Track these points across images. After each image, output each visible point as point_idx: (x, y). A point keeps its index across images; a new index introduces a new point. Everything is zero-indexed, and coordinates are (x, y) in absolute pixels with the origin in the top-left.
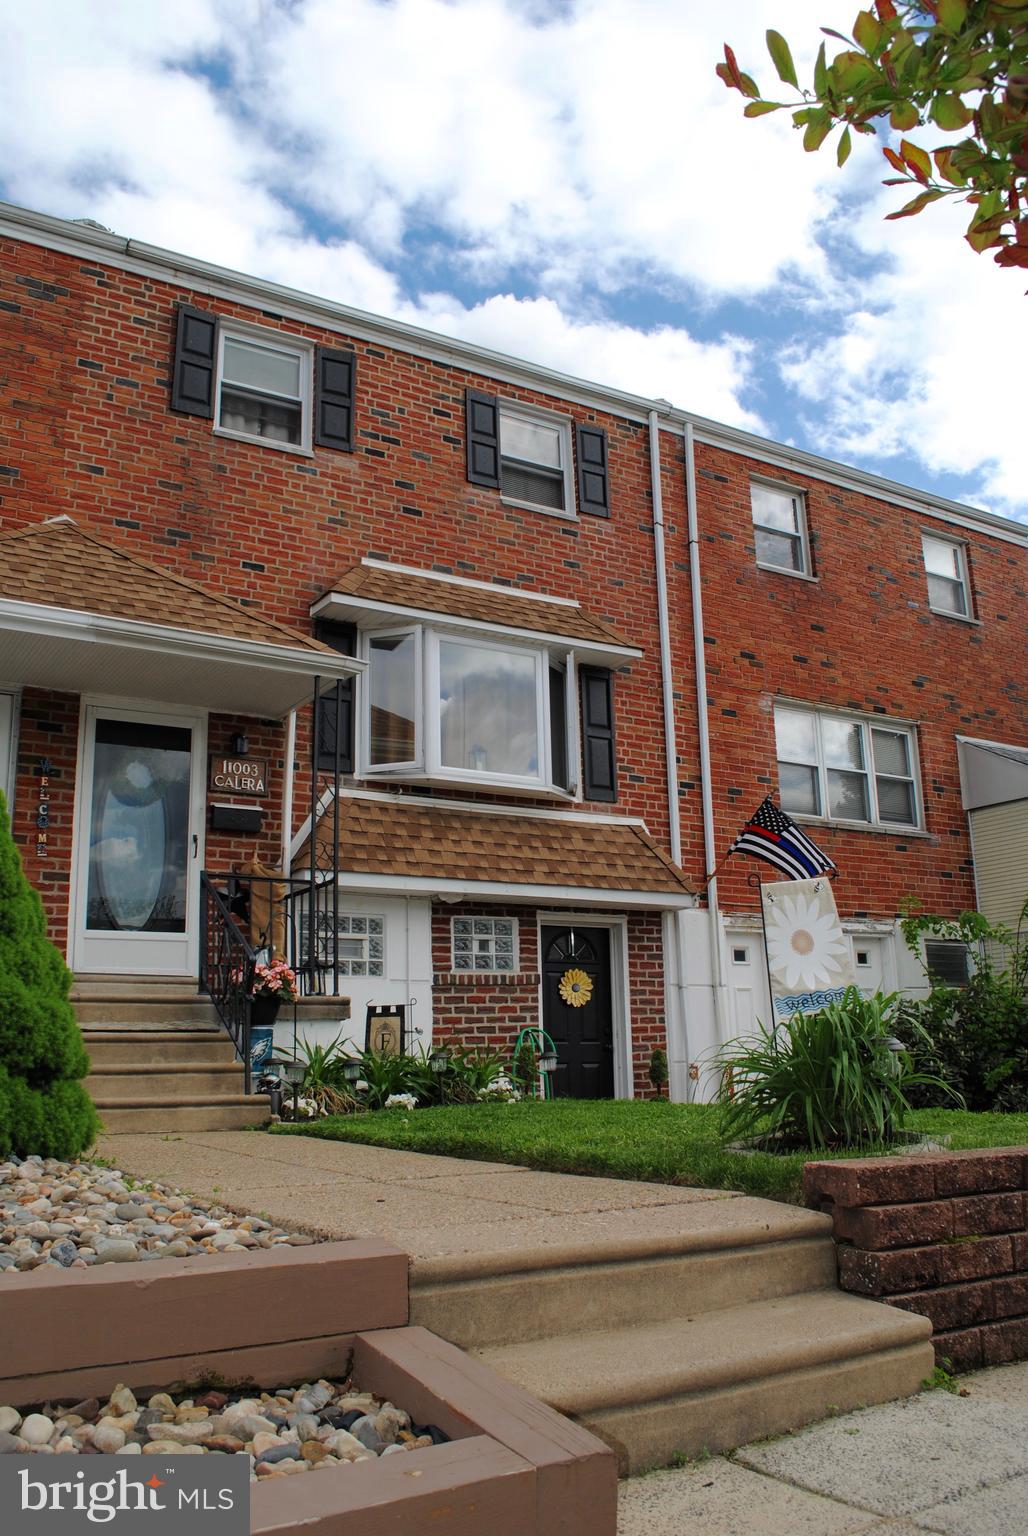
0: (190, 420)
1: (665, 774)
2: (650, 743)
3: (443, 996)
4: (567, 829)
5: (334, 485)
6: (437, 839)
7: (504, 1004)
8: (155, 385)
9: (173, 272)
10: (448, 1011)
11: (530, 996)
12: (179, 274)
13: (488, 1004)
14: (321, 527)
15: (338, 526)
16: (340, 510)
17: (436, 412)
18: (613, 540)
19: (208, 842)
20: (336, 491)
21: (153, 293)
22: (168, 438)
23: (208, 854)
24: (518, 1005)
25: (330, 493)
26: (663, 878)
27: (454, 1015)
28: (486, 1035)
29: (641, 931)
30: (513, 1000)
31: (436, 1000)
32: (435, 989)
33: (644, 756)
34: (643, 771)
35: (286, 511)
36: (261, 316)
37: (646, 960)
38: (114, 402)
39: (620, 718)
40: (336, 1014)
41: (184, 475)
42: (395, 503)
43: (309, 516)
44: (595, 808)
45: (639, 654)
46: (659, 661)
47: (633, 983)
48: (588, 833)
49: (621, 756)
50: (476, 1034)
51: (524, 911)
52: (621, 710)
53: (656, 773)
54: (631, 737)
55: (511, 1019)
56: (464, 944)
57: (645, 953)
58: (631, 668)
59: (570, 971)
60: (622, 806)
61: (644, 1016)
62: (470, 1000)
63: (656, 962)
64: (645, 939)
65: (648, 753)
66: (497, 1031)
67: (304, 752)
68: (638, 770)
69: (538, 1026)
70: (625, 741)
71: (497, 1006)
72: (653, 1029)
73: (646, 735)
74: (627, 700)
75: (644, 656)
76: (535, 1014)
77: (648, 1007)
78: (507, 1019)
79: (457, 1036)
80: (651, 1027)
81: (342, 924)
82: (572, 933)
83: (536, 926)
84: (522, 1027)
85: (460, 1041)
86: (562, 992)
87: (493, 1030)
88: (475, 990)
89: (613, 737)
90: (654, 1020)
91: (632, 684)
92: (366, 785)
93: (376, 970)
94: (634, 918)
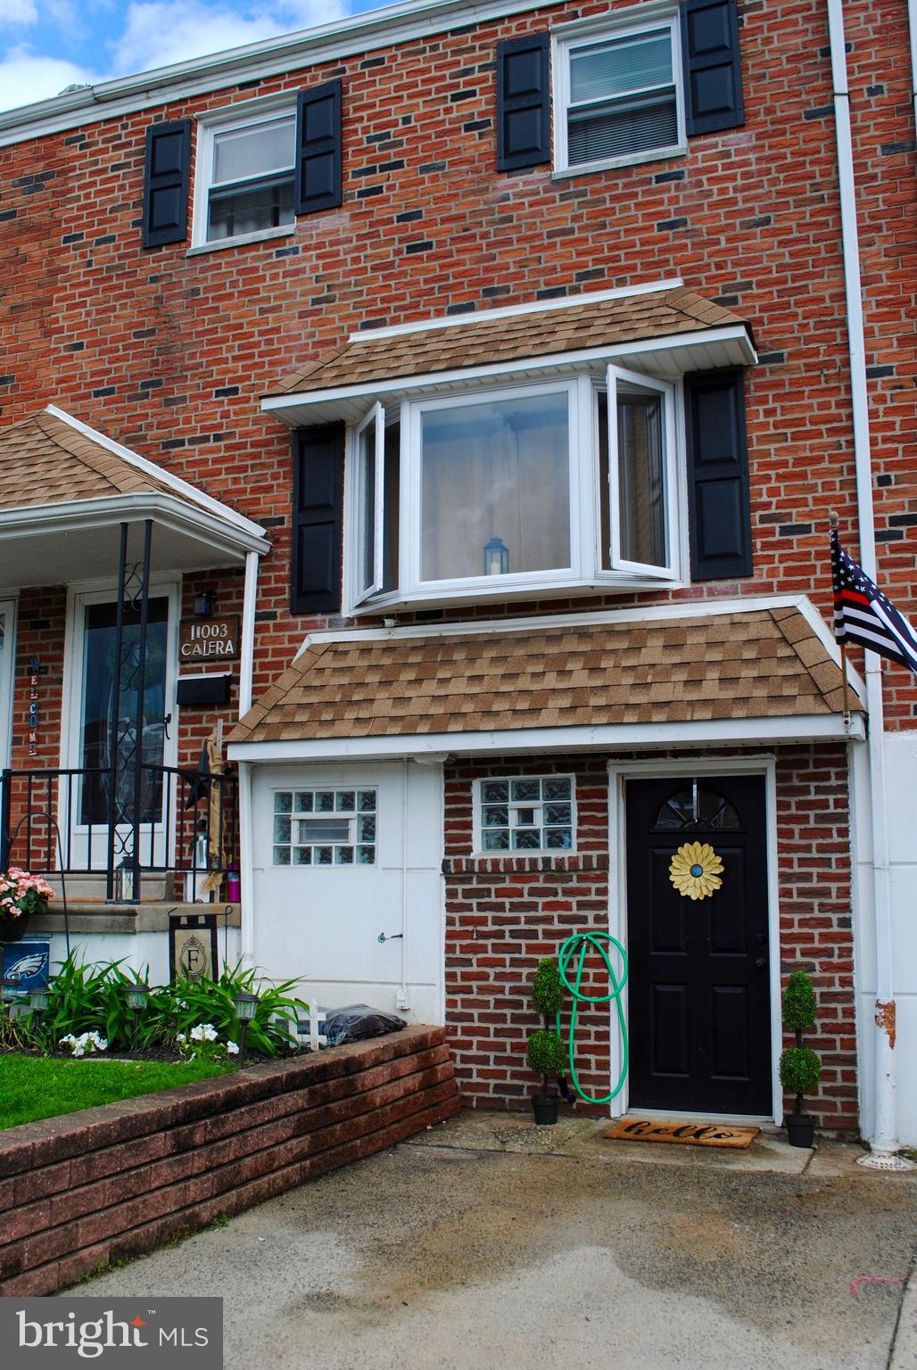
0: (165, 251)
1: (856, 510)
2: (826, 465)
3: (460, 887)
4: (637, 636)
5: (319, 257)
6: (418, 681)
7: (551, 899)
8: (131, 229)
9: (144, 95)
10: (469, 908)
11: (594, 886)
12: (151, 94)
13: (526, 899)
14: (302, 315)
15: (324, 306)
16: (325, 284)
17: (455, 98)
18: (752, 157)
19: (182, 721)
20: (321, 262)
21: (130, 129)
22: (143, 282)
23: (182, 733)
24: (573, 900)
25: (315, 268)
26: (789, 690)
27: (475, 913)
28: (523, 942)
29: (802, 778)
30: (567, 892)
31: (451, 894)
32: (447, 877)
33: (813, 488)
34: (810, 515)
35: (262, 311)
36: (238, 92)
37: (812, 824)
38: (94, 267)
39: (761, 440)
40: (120, 927)
41: (158, 316)
42: (396, 246)
43: (289, 307)
44: (711, 593)
46: (844, 323)
47: (784, 863)
48: (674, 636)
49: (765, 499)
50: (508, 940)
51: (590, 764)
52: (765, 426)
53: (835, 512)
54: (784, 464)
55: (562, 920)
56: (496, 815)
57: (812, 813)
58: (785, 351)
59: (686, 845)
60: (765, 579)
61: (808, 916)
62: (499, 893)
63: (834, 826)
64: (812, 790)
65: (819, 482)
66: (540, 935)
67: (282, 597)
68: (799, 515)
69: (607, 930)
70: (773, 473)
71: (541, 901)
72: (825, 938)
73: (815, 454)
74: (778, 405)
75: (812, 325)
76: (602, 913)
77: (816, 902)
78: (556, 920)
79: (481, 942)
80: (820, 934)
81: (326, 802)
82: (695, 786)
83: (607, 784)
84: (579, 931)
85: (483, 949)
86: (672, 878)
87: (533, 934)
88: (508, 879)
89: (747, 472)
90: (826, 923)
91: (786, 377)
92: (356, 622)
93: (369, 854)
94: (789, 757)
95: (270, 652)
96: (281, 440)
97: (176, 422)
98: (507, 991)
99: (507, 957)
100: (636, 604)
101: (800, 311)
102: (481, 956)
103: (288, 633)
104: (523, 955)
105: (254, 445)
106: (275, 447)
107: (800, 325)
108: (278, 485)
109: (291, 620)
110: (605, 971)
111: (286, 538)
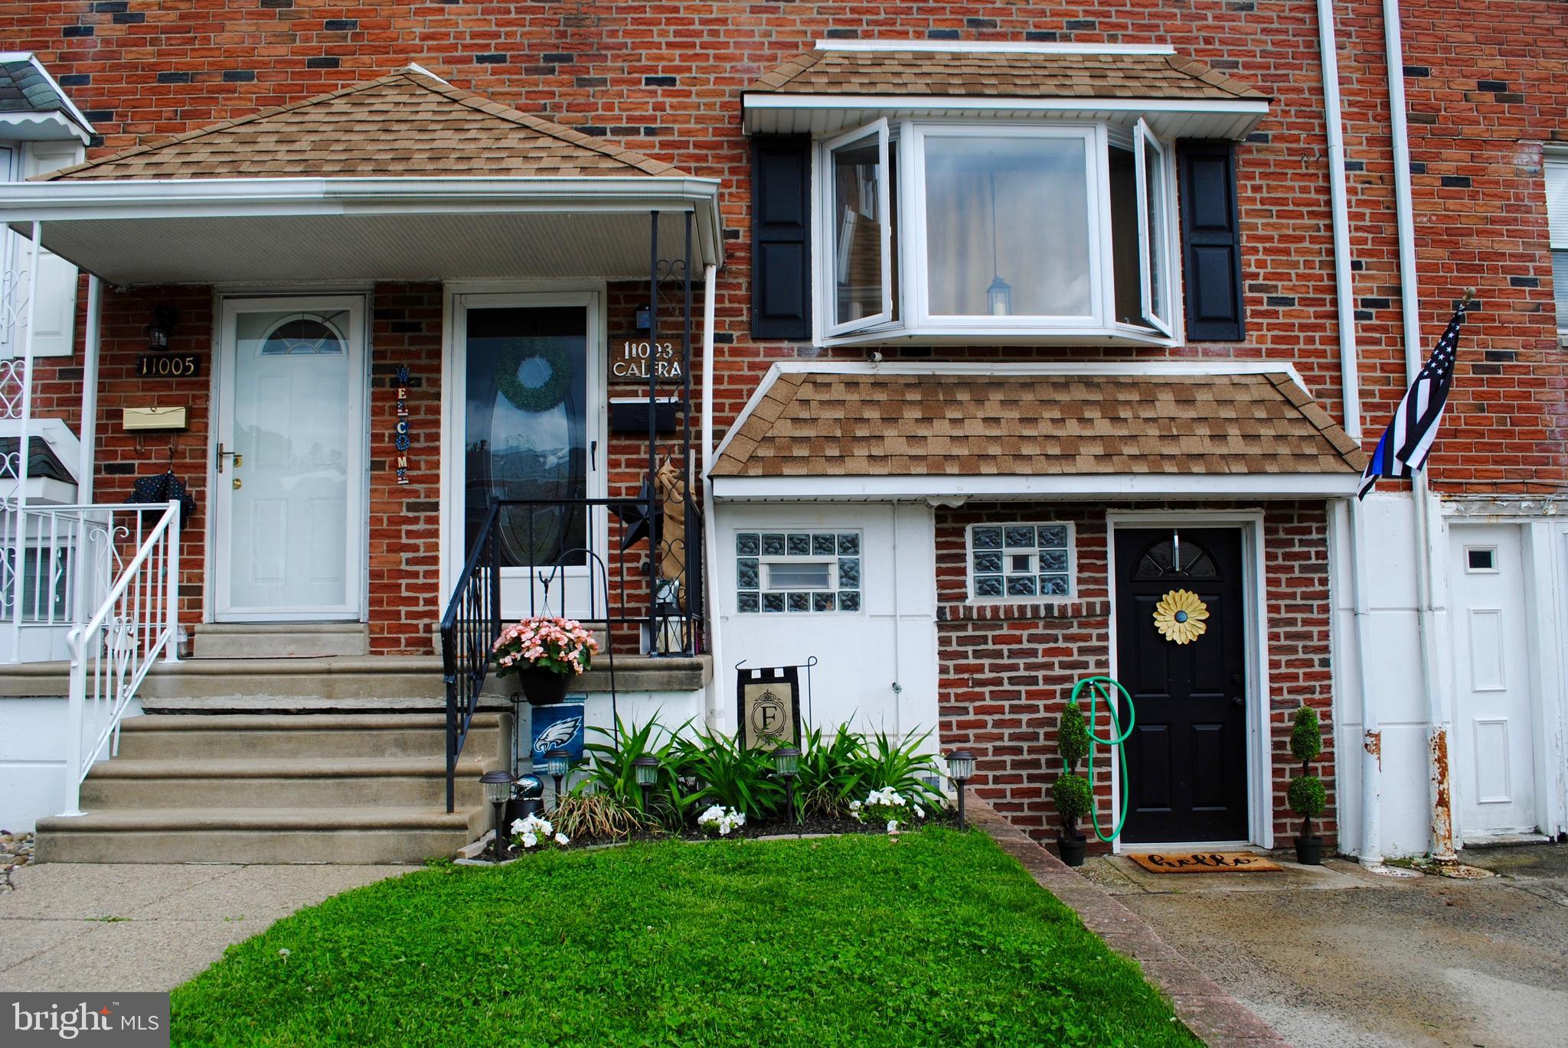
1: (1334, 290)
2: (1306, 244)
3: (954, 635)
4: (1149, 389)
6: (927, 420)
7: (1051, 645)
10: (965, 655)
11: (1095, 632)
13: (1025, 645)
14: (755, 10)
19: (612, 450)
23: (613, 464)
24: (1074, 646)
26: (1310, 450)
27: (971, 661)
28: (1023, 688)
29: (1287, 531)
30: (1066, 638)
31: (944, 641)
32: (942, 624)
33: (1295, 265)
34: (1293, 289)
37: (1297, 574)
39: (1248, 213)
44: (1206, 353)
45: (1263, 108)
46: (1322, 116)
47: (1272, 609)
48: (1184, 391)
49: (1253, 269)
50: (1007, 687)
51: (1089, 511)
52: (1253, 200)
53: (1316, 289)
54: (1270, 239)
55: (1063, 666)
56: (989, 563)
57: (1296, 564)
58: (1270, 133)
59: (1171, 593)
60: (1254, 345)
61: (1293, 657)
62: (997, 640)
63: (1316, 576)
64: (1296, 542)
65: (1302, 259)
66: (1041, 681)
67: (740, 319)
68: (1284, 288)
69: (1107, 675)
70: (1260, 246)
71: (1041, 647)
72: (1308, 676)
73: (1297, 233)
74: (1264, 183)
75: (1293, 112)
76: (1103, 658)
77: (1300, 644)
78: (1057, 666)
79: (977, 689)
80: (1304, 674)
81: (798, 545)
82: (1176, 538)
83: (1106, 532)
84: (1081, 677)
85: (980, 697)
86: (1157, 624)
87: (1033, 681)
88: (1005, 626)
89: (1238, 242)
90: (1309, 663)
91: (1271, 157)
92: (830, 352)
93: (851, 603)
94: (1276, 512)
95: (726, 379)
96: (733, 145)
97: (594, 107)
98: (1006, 738)
99: (1006, 704)
100: (1134, 358)
101: (1282, 97)
102: (978, 704)
103: (746, 360)
104: (1024, 701)
105: (697, 145)
106: (725, 152)
107: (1283, 111)
108: (730, 195)
109: (751, 345)
110: (1107, 714)
111: (742, 254)
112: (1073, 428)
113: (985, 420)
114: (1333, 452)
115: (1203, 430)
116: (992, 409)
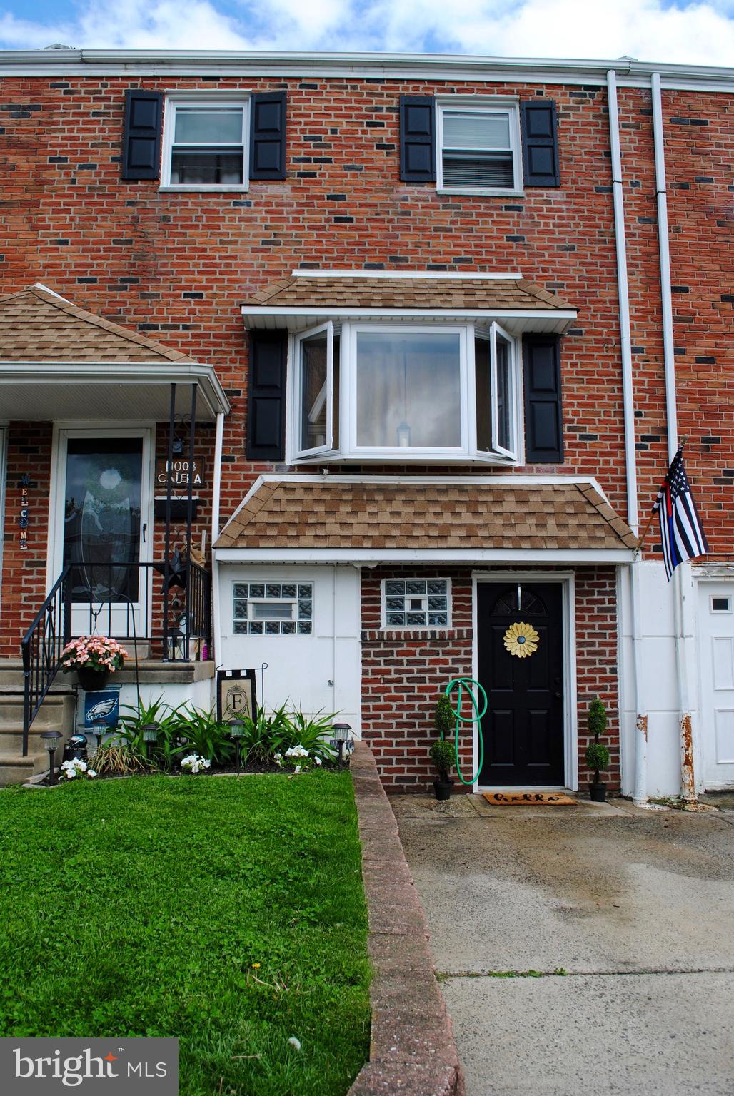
0: (140, 184)
1: (623, 430)
2: (606, 401)
3: (372, 650)
5: (267, 212)
6: (354, 513)
7: (435, 657)
8: (110, 163)
9: (123, 66)
10: (378, 663)
11: (463, 649)
12: (128, 66)
13: (418, 657)
14: (254, 250)
15: (271, 247)
16: (273, 232)
17: (369, 124)
18: (564, 207)
19: (156, 529)
20: (269, 216)
21: (109, 88)
22: (121, 204)
23: (156, 538)
24: (450, 658)
25: (264, 219)
26: (600, 533)
27: (383, 667)
28: (416, 685)
29: (590, 585)
30: (445, 653)
31: (365, 654)
32: (364, 643)
33: (598, 414)
34: (596, 429)
35: (222, 242)
36: (201, 81)
37: (596, 613)
38: (77, 185)
39: (568, 380)
41: (134, 231)
42: (327, 216)
43: (243, 243)
44: (538, 470)
45: (574, 315)
46: (617, 318)
47: (579, 635)
48: (522, 495)
49: (570, 417)
50: (405, 684)
51: (460, 572)
52: (571, 372)
53: (612, 430)
54: (582, 397)
55: (442, 671)
56: (395, 604)
57: (595, 607)
58: (584, 329)
59: (515, 624)
60: (570, 465)
61: (593, 667)
62: (399, 654)
63: (609, 614)
64: (596, 592)
65: (602, 410)
66: (427, 681)
67: (239, 447)
68: (590, 428)
69: (471, 677)
70: (575, 402)
71: (428, 658)
72: (602, 679)
73: (600, 393)
74: (578, 361)
75: (599, 316)
76: (468, 666)
77: (597, 658)
78: (438, 670)
79: (386, 685)
80: (600, 678)
81: (274, 591)
82: (519, 588)
83: (471, 585)
84: (453, 678)
85: (389, 690)
86: (505, 644)
87: (423, 680)
88: (405, 645)
89: (561, 399)
90: (603, 671)
91: (584, 345)
92: (296, 469)
93: (306, 629)
94: (583, 573)
95: (230, 485)
96: (238, 336)
97: (151, 311)
98: (404, 717)
99: (405, 695)
100: (492, 473)
101: (592, 306)
102: (386, 694)
103: (243, 473)
104: (416, 693)
105: (215, 336)
106: (233, 340)
107: (592, 315)
108: (236, 368)
109: (246, 463)
110: (470, 702)
111: (242, 406)
112: (448, 519)
113: (392, 513)
114: (615, 535)
115: (532, 521)
116: (397, 506)
